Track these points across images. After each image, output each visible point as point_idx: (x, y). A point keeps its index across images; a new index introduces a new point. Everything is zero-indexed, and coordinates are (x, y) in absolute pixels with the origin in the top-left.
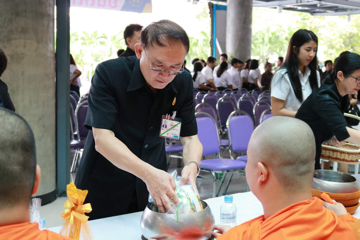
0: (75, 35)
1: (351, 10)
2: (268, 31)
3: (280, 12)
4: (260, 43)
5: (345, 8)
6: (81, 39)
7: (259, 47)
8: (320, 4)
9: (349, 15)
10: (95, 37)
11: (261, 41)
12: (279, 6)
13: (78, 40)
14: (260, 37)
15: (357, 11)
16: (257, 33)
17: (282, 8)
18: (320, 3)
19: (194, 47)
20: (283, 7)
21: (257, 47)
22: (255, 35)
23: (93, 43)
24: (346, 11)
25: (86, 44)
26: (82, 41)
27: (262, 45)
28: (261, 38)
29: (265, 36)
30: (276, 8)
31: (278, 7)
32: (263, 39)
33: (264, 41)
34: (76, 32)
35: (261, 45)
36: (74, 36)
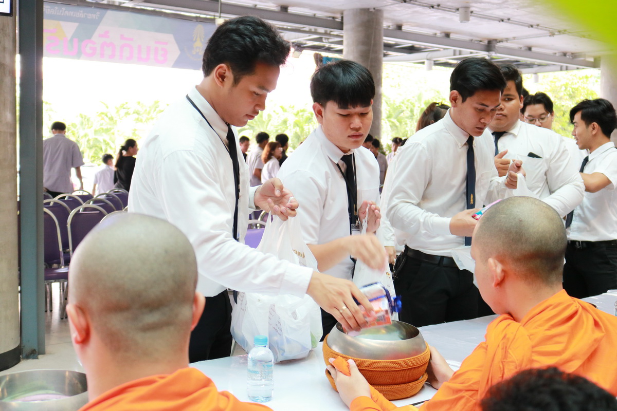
0: (125, 106)
1: (539, 65)
2: (419, 99)
3: (430, 68)
4: (407, 118)
5: (529, 62)
6: (134, 113)
7: (406, 124)
8: (489, 56)
9: (535, 73)
10: (155, 110)
11: (407, 113)
12: (428, 60)
13: (129, 114)
14: (407, 108)
15: (547, 68)
16: (403, 103)
17: (433, 62)
18: (490, 54)
19: (307, 124)
20: (435, 61)
21: (403, 123)
22: (400, 106)
23: (152, 119)
24: (532, 67)
25: (141, 121)
26: (136, 116)
27: (410, 120)
28: (409, 109)
29: (414, 106)
30: (423, 63)
31: (426, 62)
32: (412, 111)
33: (413, 115)
34: (127, 103)
35: (408, 121)
36: (124, 108)
